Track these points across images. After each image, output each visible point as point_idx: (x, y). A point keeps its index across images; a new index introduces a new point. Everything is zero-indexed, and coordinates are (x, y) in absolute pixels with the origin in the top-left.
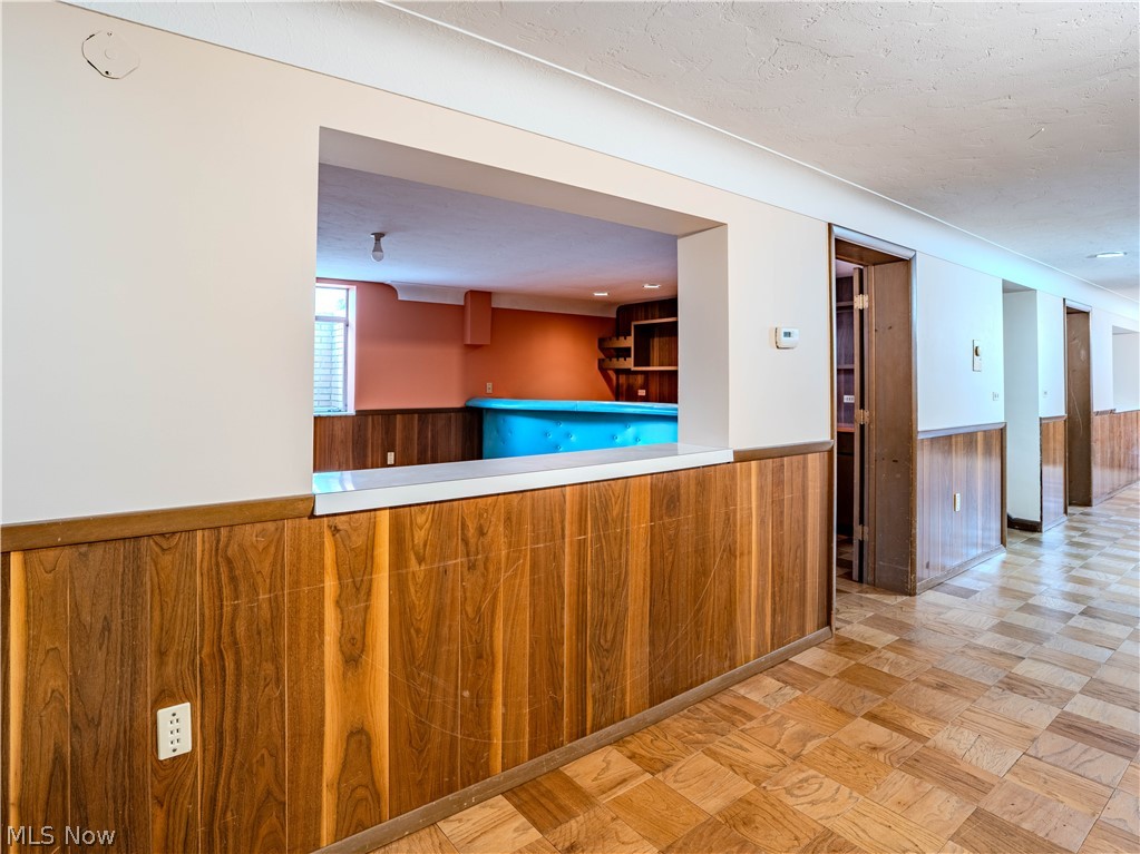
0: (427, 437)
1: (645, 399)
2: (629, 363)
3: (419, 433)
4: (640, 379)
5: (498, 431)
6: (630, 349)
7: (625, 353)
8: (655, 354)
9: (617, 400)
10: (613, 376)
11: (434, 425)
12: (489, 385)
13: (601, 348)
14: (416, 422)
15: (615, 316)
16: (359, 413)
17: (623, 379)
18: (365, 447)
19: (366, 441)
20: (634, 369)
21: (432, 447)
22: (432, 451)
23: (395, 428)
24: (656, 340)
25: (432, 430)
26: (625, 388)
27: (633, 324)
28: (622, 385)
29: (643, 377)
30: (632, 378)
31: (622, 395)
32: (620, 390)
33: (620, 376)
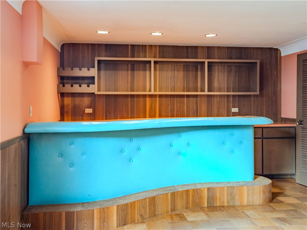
1: (93, 117)
2: (94, 89)
7: (88, 80)
10: (60, 99)
12: (31, 108)
15: (60, 51)
17: (68, 100)
20: (96, 93)
26: (70, 107)
27: (96, 59)
28: (68, 106)
29: (90, 99)
30: (78, 100)
31: (68, 113)
32: (66, 109)
33: (66, 99)
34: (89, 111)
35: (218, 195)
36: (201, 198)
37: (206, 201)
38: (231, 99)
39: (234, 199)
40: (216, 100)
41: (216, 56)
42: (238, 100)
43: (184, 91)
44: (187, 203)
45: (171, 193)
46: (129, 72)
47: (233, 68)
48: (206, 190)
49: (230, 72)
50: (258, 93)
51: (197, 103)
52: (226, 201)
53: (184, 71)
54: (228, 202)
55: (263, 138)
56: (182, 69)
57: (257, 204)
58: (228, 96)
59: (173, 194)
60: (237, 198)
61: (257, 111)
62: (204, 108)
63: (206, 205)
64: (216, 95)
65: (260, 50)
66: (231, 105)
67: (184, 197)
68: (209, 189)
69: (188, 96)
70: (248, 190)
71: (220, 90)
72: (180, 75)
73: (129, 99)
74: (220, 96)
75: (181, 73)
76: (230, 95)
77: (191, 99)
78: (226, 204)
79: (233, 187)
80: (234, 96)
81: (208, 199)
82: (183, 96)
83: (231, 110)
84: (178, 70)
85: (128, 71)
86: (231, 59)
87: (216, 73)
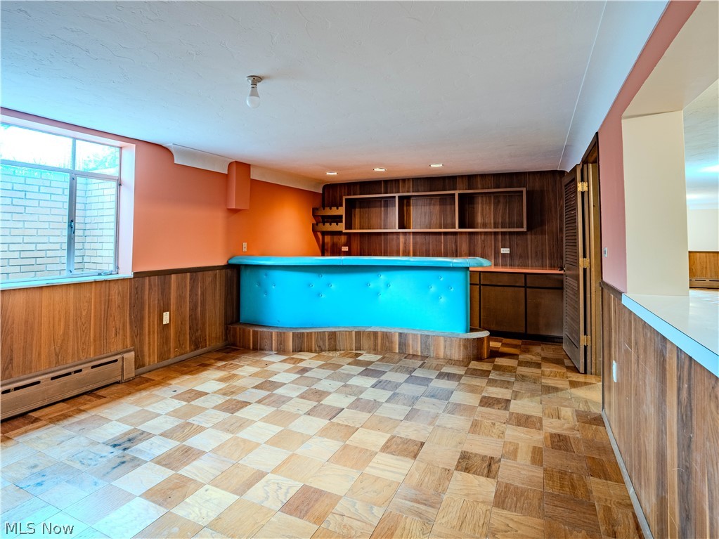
0: (197, 295)
1: (348, 254)
2: (341, 227)
3: (191, 291)
4: (343, 239)
5: (259, 284)
6: (341, 216)
7: (337, 219)
8: (357, 221)
9: (323, 255)
10: (320, 237)
11: (203, 282)
12: (245, 245)
13: (314, 216)
14: (188, 280)
15: (321, 192)
16: (137, 275)
17: (328, 239)
18: (142, 309)
19: (143, 304)
20: (344, 231)
21: (201, 303)
22: (201, 307)
23: (170, 288)
24: (357, 210)
25: (201, 288)
26: (330, 245)
27: (344, 198)
28: (328, 243)
29: (346, 237)
30: (336, 238)
31: (327, 251)
32: (326, 247)
33: (326, 237)
34: (345, 249)
35: (411, 342)
36: (392, 342)
37: (397, 346)
38: (500, 237)
39: (428, 349)
40: (479, 239)
41: (479, 186)
42: (510, 238)
43: (441, 228)
44: (376, 345)
45: (356, 332)
46: (383, 209)
47: (502, 200)
48: (397, 335)
49: (497, 204)
50: (524, 229)
51: (456, 242)
52: (419, 349)
53: (440, 205)
54: (422, 352)
55: (526, 287)
56: (438, 203)
57: (456, 359)
58: (496, 234)
59: (358, 334)
60: (432, 348)
61: (536, 252)
62: (464, 247)
63: (397, 351)
64: (481, 232)
65: (539, 175)
66: (500, 244)
67: (372, 338)
68: (400, 334)
69: (446, 234)
70: (445, 341)
71: (484, 226)
72: (436, 209)
73: (383, 237)
74: (486, 233)
75: (437, 208)
76: (498, 232)
77: (449, 237)
78: (419, 354)
79: (428, 336)
80: (504, 234)
81: (399, 345)
82: (439, 233)
83: (499, 251)
84: (434, 205)
85: (381, 207)
86: (499, 188)
87: (480, 205)
